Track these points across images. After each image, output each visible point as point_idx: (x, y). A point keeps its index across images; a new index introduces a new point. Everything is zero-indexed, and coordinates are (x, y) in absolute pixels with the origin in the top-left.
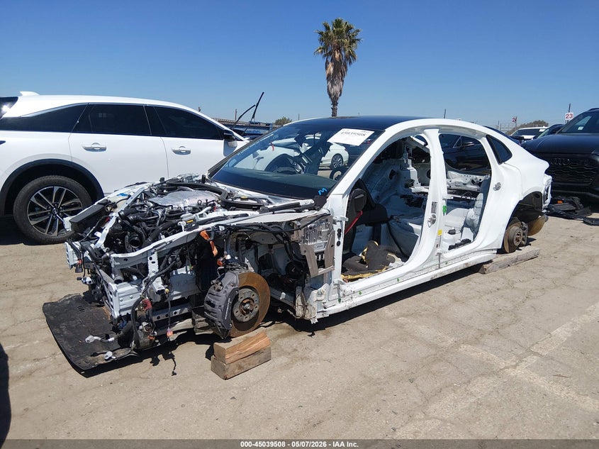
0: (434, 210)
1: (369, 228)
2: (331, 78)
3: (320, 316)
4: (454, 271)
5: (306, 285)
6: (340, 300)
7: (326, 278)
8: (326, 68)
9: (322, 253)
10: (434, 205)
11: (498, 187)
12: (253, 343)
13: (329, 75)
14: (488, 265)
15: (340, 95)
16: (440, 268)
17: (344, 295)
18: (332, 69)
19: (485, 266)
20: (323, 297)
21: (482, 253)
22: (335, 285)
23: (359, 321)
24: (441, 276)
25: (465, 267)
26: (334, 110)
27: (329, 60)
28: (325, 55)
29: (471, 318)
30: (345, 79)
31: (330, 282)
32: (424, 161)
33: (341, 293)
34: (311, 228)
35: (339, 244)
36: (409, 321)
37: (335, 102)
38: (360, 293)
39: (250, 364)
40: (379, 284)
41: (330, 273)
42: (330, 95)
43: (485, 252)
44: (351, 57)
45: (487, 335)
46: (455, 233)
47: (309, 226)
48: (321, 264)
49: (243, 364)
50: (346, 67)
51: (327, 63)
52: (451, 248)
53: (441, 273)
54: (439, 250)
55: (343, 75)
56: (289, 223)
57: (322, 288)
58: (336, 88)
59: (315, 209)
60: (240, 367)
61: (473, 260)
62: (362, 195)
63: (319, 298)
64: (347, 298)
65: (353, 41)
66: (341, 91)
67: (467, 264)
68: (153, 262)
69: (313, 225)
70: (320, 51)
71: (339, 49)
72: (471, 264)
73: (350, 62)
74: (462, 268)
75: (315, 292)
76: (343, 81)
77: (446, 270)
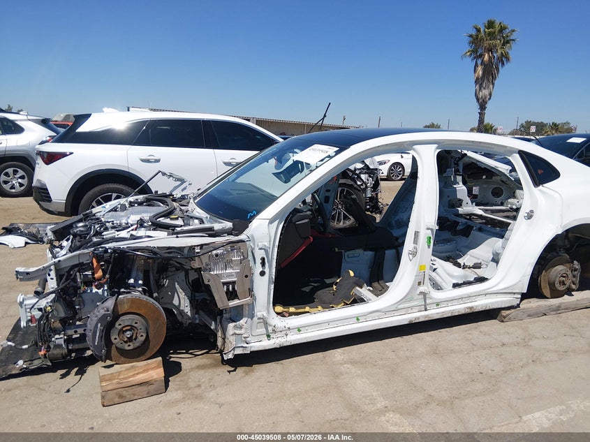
0: (416, 241)
1: (370, 254)
2: (479, 82)
3: (238, 351)
4: (450, 315)
5: (224, 315)
6: (268, 336)
7: (246, 310)
8: (475, 71)
9: (233, 283)
10: (417, 234)
11: (530, 216)
12: (138, 374)
13: (477, 79)
14: (508, 312)
15: (489, 99)
16: (426, 310)
17: (273, 330)
18: (481, 73)
19: (504, 313)
20: (242, 331)
21: (499, 296)
22: (259, 319)
23: (298, 362)
24: (427, 319)
25: (468, 311)
26: (482, 115)
27: (479, 62)
28: (475, 58)
29: (434, 378)
30: (496, 82)
31: (252, 316)
32: (484, 177)
33: (270, 329)
34: (217, 255)
35: (262, 274)
36: (353, 370)
37: (483, 107)
38: (299, 331)
39: (134, 395)
40: (328, 322)
41: (252, 306)
42: (478, 99)
43: (504, 296)
44: (504, 58)
45: (434, 405)
46: (480, 268)
47: (214, 252)
48: (232, 295)
49: (124, 393)
50: (498, 69)
51: (476, 65)
52: (455, 286)
53: (426, 316)
54: (422, 289)
55: (494, 78)
56: (192, 248)
57: (242, 322)
58: (485, 92)
59: (231, 234)
60: (121, 396)
61: (481, 304)
62: (306, 221)
63: (238, 332)
64: (279, 335)
65: (508, 42)
66: (490, 95)
67: (471, 308)
68: (52, 279)
69: (219, 251)
70: (468, 54)
71: (490, 50)
72: (480, 309)
73: (503, 64)
74: (463, 312)
75: (231, 325)
76: (493, 84)
77: (434, 313)
